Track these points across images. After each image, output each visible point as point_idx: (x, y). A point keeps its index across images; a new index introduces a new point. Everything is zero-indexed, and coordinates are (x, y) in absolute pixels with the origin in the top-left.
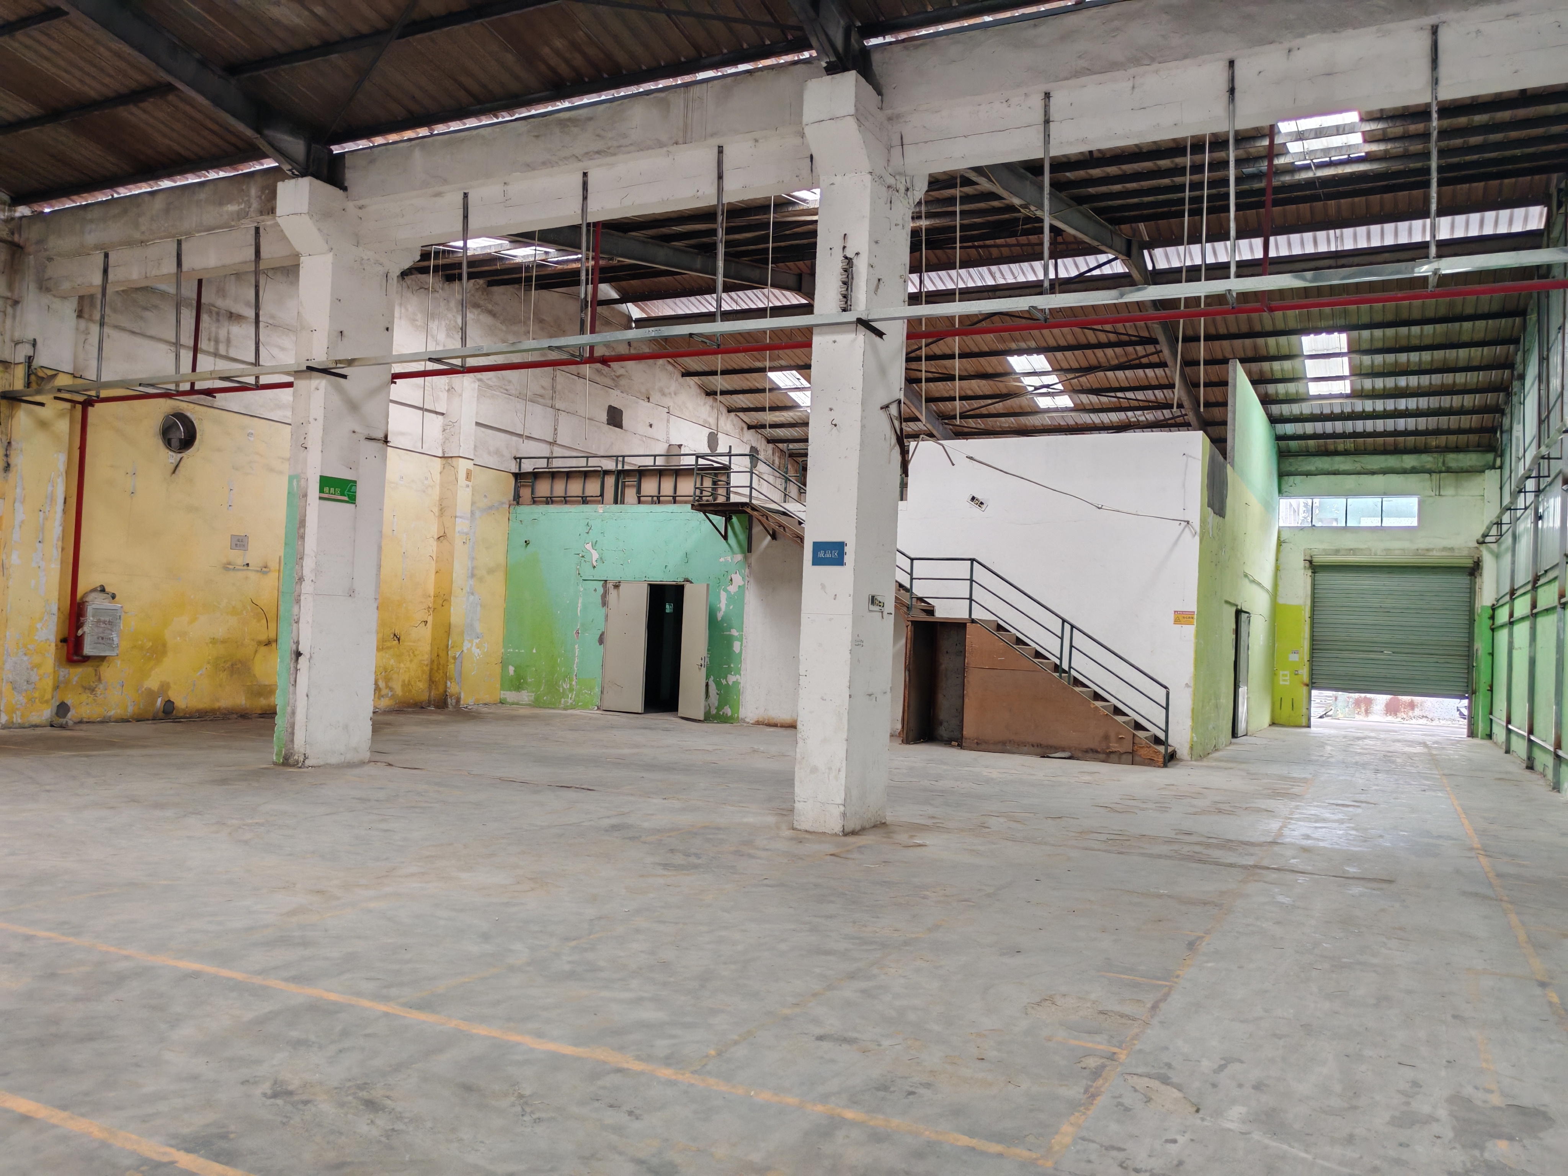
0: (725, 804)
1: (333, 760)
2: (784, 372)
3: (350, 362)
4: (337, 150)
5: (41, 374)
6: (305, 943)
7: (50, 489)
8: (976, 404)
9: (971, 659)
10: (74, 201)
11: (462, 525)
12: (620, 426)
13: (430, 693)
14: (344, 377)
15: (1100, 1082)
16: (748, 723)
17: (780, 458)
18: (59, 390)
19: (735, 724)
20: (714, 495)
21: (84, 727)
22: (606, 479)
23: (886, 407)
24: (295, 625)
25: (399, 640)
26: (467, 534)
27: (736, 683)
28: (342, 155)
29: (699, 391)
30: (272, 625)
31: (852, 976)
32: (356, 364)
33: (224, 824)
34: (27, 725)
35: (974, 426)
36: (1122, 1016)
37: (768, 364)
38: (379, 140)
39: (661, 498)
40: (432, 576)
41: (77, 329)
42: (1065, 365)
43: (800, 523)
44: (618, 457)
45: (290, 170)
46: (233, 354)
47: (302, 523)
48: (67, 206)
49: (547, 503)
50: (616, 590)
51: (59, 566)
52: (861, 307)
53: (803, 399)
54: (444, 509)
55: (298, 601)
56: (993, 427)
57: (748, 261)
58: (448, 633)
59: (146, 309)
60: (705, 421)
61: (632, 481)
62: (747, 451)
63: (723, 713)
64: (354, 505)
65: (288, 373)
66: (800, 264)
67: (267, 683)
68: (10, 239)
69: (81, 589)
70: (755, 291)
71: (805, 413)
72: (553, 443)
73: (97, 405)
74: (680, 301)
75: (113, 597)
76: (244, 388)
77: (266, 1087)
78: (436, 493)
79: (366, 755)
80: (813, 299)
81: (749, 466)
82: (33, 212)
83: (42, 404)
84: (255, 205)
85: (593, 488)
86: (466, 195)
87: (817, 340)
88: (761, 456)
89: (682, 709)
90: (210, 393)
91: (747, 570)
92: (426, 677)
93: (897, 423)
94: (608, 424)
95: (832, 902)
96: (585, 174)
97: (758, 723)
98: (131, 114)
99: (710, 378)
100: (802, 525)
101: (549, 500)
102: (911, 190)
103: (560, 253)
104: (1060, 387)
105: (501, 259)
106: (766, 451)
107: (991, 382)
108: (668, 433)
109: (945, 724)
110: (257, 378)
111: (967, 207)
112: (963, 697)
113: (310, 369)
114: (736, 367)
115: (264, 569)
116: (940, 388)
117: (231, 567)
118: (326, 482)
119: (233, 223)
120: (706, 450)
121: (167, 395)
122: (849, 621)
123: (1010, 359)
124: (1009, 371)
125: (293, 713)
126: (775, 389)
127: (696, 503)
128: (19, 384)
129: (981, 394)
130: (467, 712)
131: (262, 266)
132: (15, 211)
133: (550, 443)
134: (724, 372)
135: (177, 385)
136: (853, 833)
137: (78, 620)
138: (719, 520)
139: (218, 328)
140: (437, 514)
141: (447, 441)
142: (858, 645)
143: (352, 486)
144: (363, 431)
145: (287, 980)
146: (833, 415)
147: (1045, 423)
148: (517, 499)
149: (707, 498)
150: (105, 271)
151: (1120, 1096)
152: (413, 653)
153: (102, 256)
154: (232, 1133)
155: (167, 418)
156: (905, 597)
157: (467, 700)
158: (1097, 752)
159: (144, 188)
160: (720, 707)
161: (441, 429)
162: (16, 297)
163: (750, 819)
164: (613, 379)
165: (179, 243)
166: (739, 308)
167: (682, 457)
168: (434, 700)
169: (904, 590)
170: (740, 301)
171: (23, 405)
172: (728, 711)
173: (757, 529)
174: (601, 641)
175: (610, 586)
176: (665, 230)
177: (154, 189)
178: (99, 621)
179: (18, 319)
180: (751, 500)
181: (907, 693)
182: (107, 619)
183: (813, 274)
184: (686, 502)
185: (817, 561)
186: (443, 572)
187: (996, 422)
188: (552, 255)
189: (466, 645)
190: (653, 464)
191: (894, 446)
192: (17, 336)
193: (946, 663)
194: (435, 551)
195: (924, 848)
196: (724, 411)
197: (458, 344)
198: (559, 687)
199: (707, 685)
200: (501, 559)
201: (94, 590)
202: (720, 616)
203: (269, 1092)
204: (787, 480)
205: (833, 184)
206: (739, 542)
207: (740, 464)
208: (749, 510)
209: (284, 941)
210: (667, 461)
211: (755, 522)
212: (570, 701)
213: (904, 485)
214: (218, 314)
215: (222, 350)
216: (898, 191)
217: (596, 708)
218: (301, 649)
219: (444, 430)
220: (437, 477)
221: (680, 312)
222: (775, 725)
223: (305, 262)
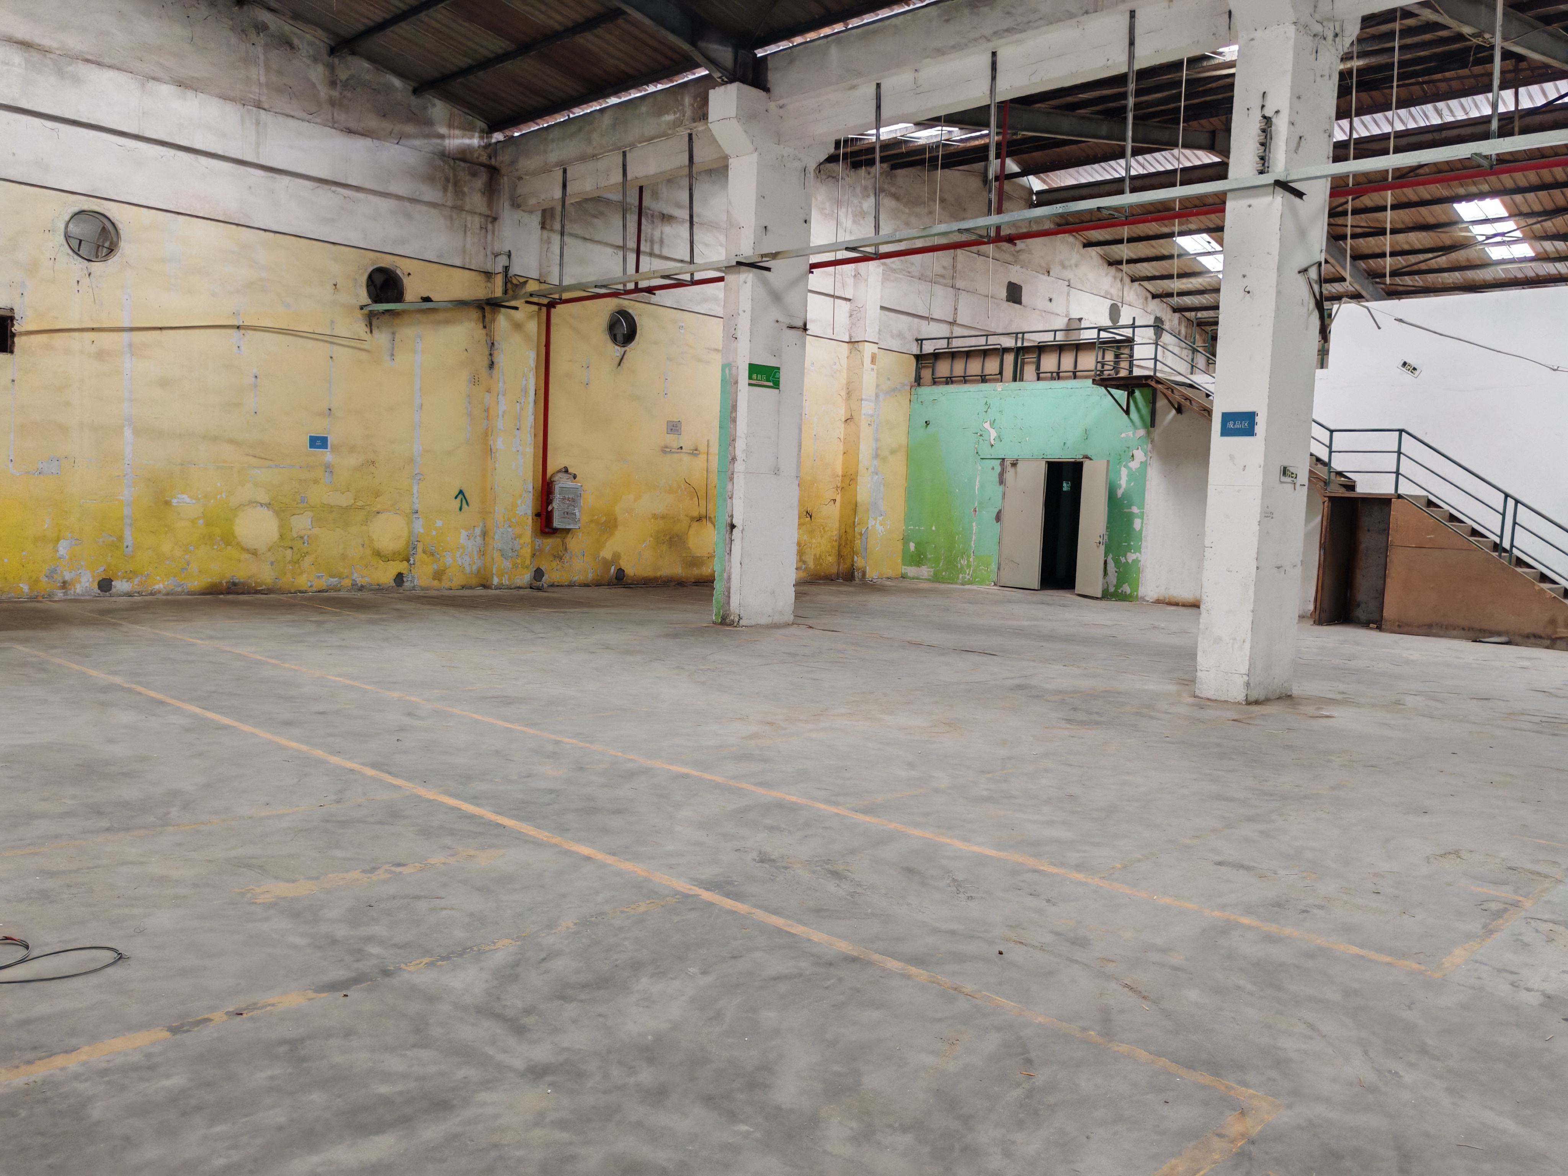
0: (1125, 672)
1: (764, 621)
2: (1193, 236)
3: (775, 256)
4: (760, 53)
5: (515, 281)
6: (765, 760)
7: (524, 382)
8: (1412, 259)
9: (1394, 537)
10: (538, 124)
11: (867, 408)
12: (1019, 302)
13: (839, 566)
14: (768, 269)
15: (1500, 921)
16: (1148, 601)
17: (1186, 327)
18: (531, 295)
19: (1134, 603)
20: (1116, 369)
21: (555, 589)
22: (1005, 356)
23: (1304, 271)
24: (729, 501)
25: (811, 517)
26: (872, 416)
27: (1137, 561)
28: (765, 57)
29: (1101, 261)
30: (703, 503)
31: (1251, 819)
32: (779, 257)
33: (683, 669)
34: (513, 586)
35: (1410, 283)
36: (1532, 873)
37: (1176, 229)
38: (798, 40)
39: (1061, 374)
40: (840, 456)
41: (541, 239)
42: (1525, 209)
43: (1208, 396)
44: (1017, 334)
45: (720, 78)
46: (665, 253)
47: (734, 408)
48: (532, 129)
49: (947, 383)
50: (1013, 468)
51: (532, 450)
52: (1279, 168)
53: (1214, 264)
54: (851, 392)
55: (731, 479)
56: (1433, 284)
57: (1159, 122)
58: (855, 511)
59: (595, 216)
60: (1107, 292)
61: (1031, 357)
62: (1151, 322)
63: (1122, 591)
64: (777, 391)
65: (719, 269)
66: (1214, 120)
67: (699, 555)
68: (488, 163)
69: (550, 471)
70: (1163, 153)
71: (1215, 279)
72: (953, 323)
73: (559, 307)
74: (1083, 169)
75: (575, 477)
76: (681, 284)
77: (754, 855)
78: (843, 377)
79: (790, 618)
80: (1228, 157)
81: (1154, 337)
82: (505, 137)
83: (516, 308)
84: (689, 113)
85: (992, 365)
86: (878, 86)
87: (1230, 205)
88: (1167, 326)
89: (1079, 587)
90: (650, 290)
91: (1150, 446)
92: (835, 551)
93: (1316, 288)
94: (1008, 300)
95: (1233, 759)
96: (994, 54)
97: (1158, 602)
98: (588, 40)
99: (1113, 247)
100: (1211, 398)
101: (949, 380)
102: (1340, 35)
103: (963, 131)
104: (1518, 234)
105: (906, 142)
106: (1172, 321)
107: (1432, 234)
108: (1068, 307)
109: (1363, 606)
110: (692, 275)
111: (1409, 41)
112: (1385, 577)
113: (739, 264)
114: (1142, 234)
115: (695, 452)
116: (1369, 244)
117: (669, 450)
118: (754, 369)
119: (670, 132)
120: (1107, 322)
121: (615, 294)
122: (1258, 492)
123: (1456, 206)
124: (1455, 219)
125: (729, 579)
126: (1183, 254)
127: (1098, 378)
128: (498, 293)
129: (1421, 247)
130: (872, 585)
131: (695, 169)
132: (491, 137)
133: (950, 323)
134: (1131, 240)
135: (625, 285)
136: (1257, 702)
137: (548, 497)
138: (1121, 395)
139: (653, 229)
140: (844, 398)
141: (853, 326)
142: (1268, 517)
143: (776, 372)
144: (786, 321)
145: (756, 784)
146: (1246, 282)
147: (1497, 277)
148: (918, 380)
149: (1108, 372)
150: (564, 186)
151: (1520, 934)
152: (824, 529)
153: (561, 172)
154: (736, 881)
155: (612, 316)
156: (1322, 472)
157: (872, 574)
158: (1540, 637)
159: (595, 106)
160: (1119, 585)
161: (848, 315)
162: (494, 215)
163: (1151, 687)
164: (1013, 255)
165: (624, 154)
166: (1145, 172)
167: (1082, 331)
168: (843, 573)
169: (1321, 464)
170: (1147, 164)
171: (503, 310)
172: (1127, 589)
173: (1161, 403)
174: (998, 518)
175: (1008, 463)
176: (1070, 99)
177: (603, 106)
178: (564, 499)
179: (496, 233)
180: (1155, 373)
181: (1321, 572)
182: (570, 496)
183: (1228, 130)
184: (1086, 377)
185: (1226, 432)
186: (850, 451)
187: (1437, 278)
188: (956, 134)
189: (871, 523)
190: (1053, 340)
191: (1313, 311)
192: (496, 249)
193: (1367, 541)
194: (842, 433)
195: (1331, 720)
196: (1127, 280)
197: (871, 232)
198: (957, 563)
199: (1105, 563)
200: (903, 440)
201: (560, 471)
202: (1120, 493)
203: (757, 858)
204: (1194, 351)
205: (1252, 40)
206: (1142, 417)
207: (1143, 336)
208: (1153, 383)
209: (745, 757)
210: (1067, 336)
211: (1160, 395)
212: (968, 577)
213: (1323, 354)
214: (652, 216)
215: (657, 251)
216: (1325, 39)
217: (993, 584)
218: (734, 522)
219: (851, 316)
220: (844, 362)
221: (1083, 181)
222: (1176, 604)
223: (733, 163)
